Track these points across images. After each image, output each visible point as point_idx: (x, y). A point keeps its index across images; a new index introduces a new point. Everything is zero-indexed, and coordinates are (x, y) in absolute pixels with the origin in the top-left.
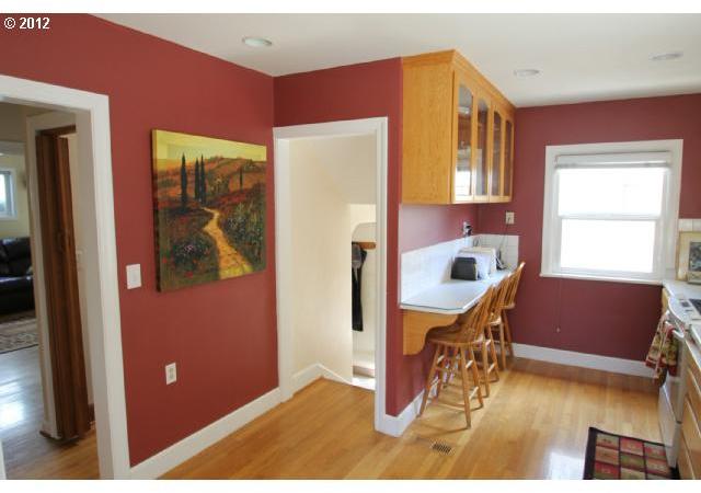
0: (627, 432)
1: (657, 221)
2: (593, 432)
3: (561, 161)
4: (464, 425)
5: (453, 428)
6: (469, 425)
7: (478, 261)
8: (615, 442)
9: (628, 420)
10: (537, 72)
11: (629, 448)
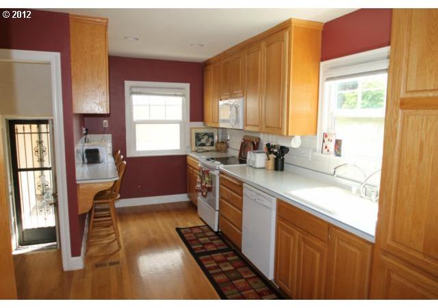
0: (190, 225)
1: (180, 123)
2: (178, 230)
3: (134, 90)
4: (117, 247)
5: (111, 253)
6: (120, 247)
7: (99, 150)
8: (189, 231)
9: (187, 221)
10: (137, 39)
11: (196, 231)
